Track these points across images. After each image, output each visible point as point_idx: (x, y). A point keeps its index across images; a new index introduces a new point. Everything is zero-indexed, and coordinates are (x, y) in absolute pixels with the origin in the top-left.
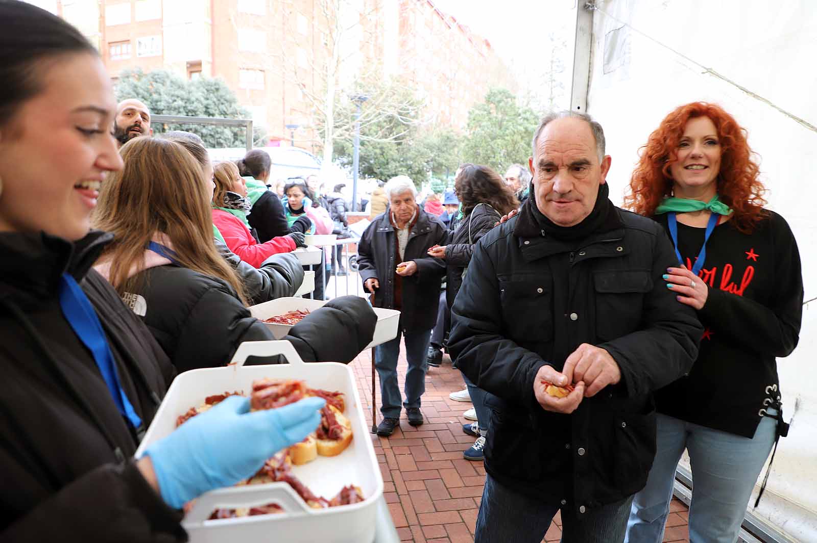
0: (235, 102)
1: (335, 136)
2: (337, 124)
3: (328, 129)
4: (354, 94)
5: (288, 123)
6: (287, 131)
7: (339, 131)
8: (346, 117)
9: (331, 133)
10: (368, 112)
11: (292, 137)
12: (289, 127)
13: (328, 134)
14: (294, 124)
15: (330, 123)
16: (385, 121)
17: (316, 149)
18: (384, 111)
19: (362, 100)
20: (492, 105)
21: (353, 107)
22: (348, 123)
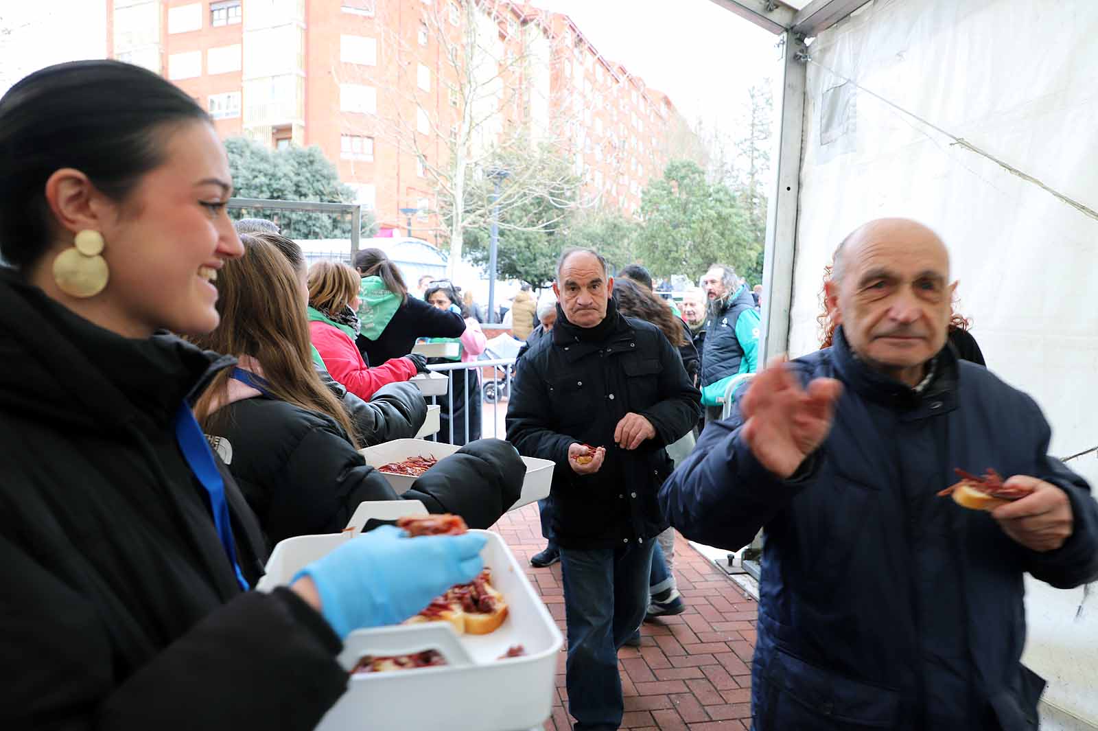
0: (335, 178)
1: (465, 223)
2: (468, 208)
3: (457, 214)
4: (491, 168)
5: (403, 206)
6: (403, 216)
7: (472, 217)
8: (482, 200)
9: (460, 219)
10: (509, 192)
11: (409, 224)
12: (406, 211)
13: (457, 221)
14: (410, 207)
15: (460, 207)
16: (532, 204)
17: (440, 240)
18: (529, 190)
19: (501, 176)
20: (673, 183)
21: (491, 186)
22: (483, 206)
